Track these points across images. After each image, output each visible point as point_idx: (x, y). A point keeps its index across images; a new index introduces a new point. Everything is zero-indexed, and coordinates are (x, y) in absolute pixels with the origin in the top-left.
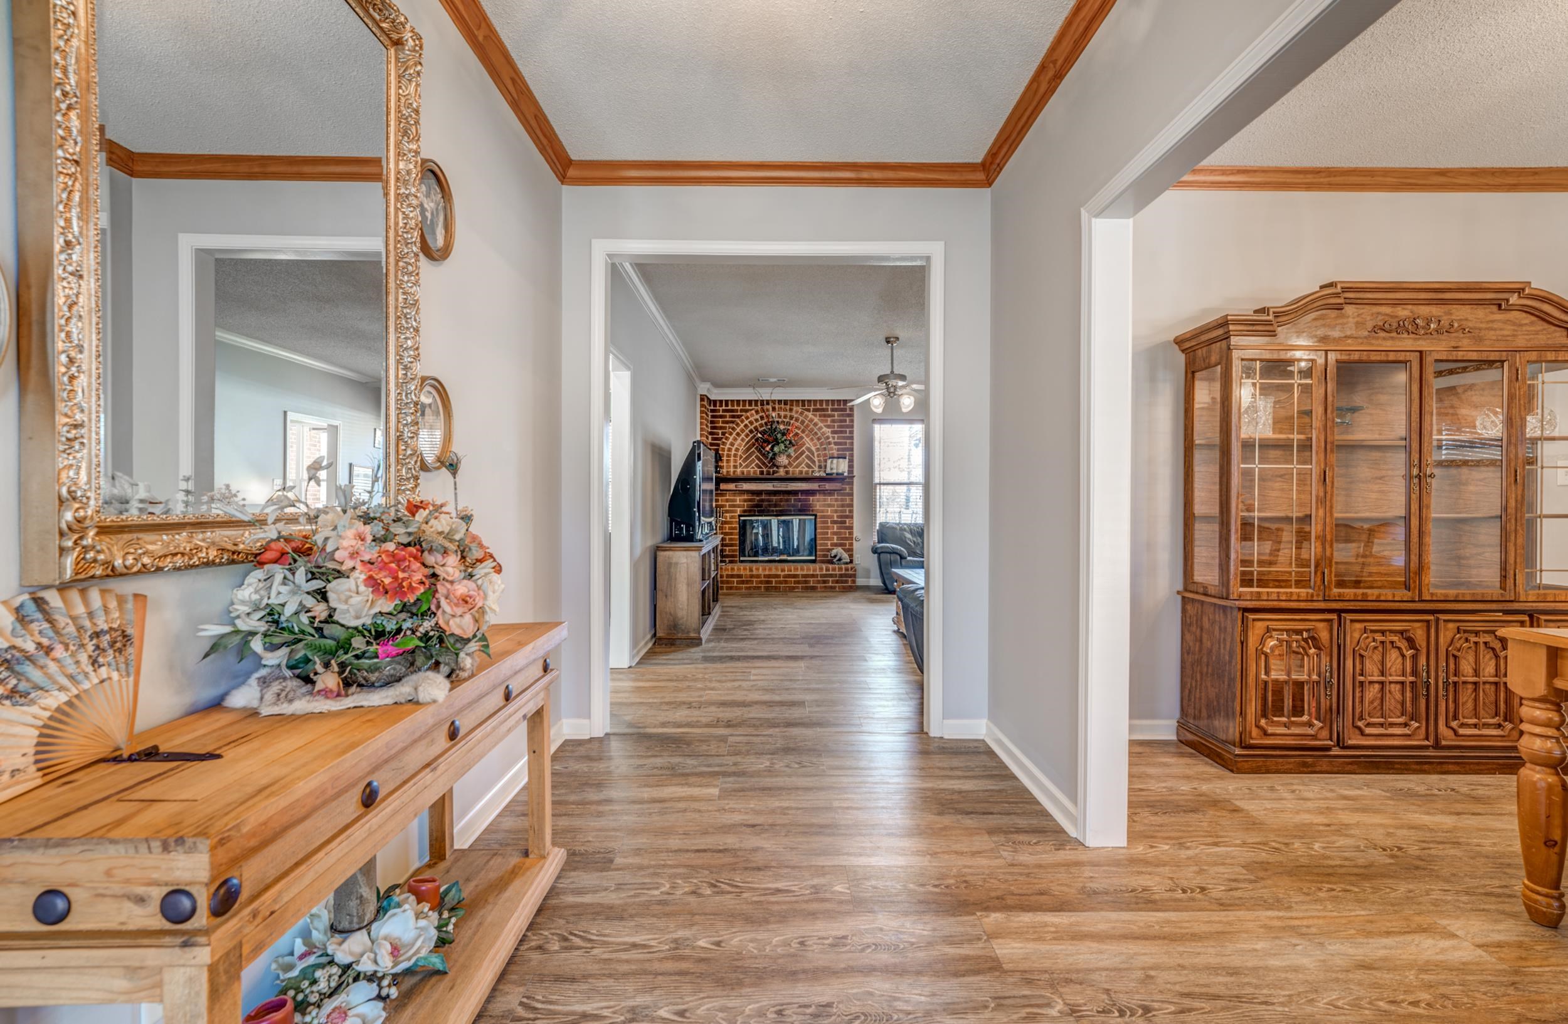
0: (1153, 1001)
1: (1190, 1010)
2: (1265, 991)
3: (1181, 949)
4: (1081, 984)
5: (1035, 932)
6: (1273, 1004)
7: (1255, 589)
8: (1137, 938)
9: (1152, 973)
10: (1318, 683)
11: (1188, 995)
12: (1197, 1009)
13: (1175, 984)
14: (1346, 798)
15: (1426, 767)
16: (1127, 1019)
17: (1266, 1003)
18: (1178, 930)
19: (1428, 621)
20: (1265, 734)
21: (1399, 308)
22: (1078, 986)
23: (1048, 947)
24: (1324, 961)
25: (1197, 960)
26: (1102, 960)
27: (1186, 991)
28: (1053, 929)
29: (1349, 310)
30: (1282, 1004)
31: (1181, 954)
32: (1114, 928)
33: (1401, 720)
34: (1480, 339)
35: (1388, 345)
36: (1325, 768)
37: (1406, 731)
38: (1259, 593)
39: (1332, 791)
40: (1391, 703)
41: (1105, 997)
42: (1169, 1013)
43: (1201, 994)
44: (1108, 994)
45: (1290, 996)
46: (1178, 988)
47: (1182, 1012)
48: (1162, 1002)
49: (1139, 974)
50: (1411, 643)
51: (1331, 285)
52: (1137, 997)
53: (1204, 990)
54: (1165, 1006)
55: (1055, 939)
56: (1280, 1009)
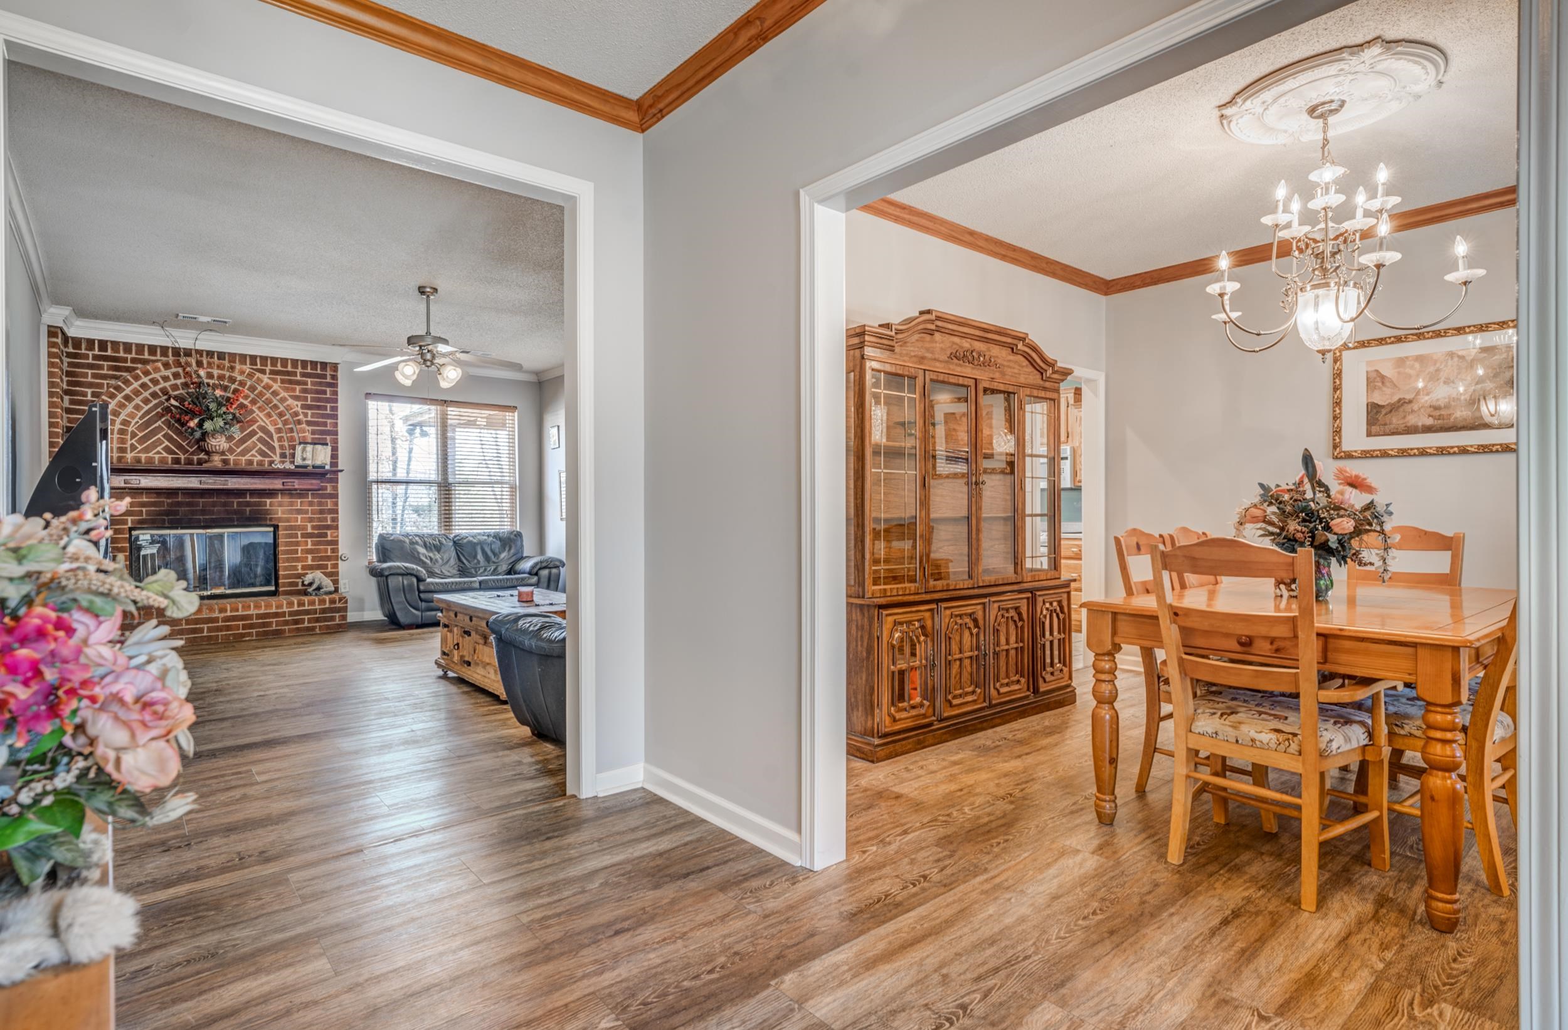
0: (962, 997)
1: (990, 991)
2: (1019, 948)
3: (947, 939)
4: (904, 1010)
5: (834, 978)
6: (1030, 956)
7: (882, 587)
8: (912, 945)
9: (944, 971)
10: (926, 667)
11: (979, 979)
12: (992, 988)
13: (964, 973)
14: (955, 763)
15: (985, 724)
16: (957, 1025)
17: (1026, 958)
18: (934, 923)
19: (984, 604)
20: (895, 720)
21: (964, 340)
22: (903, 1014)
23: (855, 988)
24: (1032, 905)
25: (963, 944)
26: (902, 979)
27: (975, 975)
28: (846, 968)
29: (937, 336)
30: (1036, 953)
31: (950, 942)
32: (890, 943)
33: (970, 689)
34: (1003, 374)
35: (958, 370)
36: (931, 741)
37: (974, 697)
38: (885, 590)
39: (944, 760)
40: (966, 676)
41: (928, 1013)
42: (979, 1002)
43: (987, 972)
44: (929, 1009)
45: (1034, 943)
46: (969, 975)
47: (986, 996)
48: (968, 994)
49: (936, 978)
50: (975, 621)
51: (929, 312)
52: (950, 999)
53: (986, 968)
54: (972, 996)
55: (854, 976)
56: (1036, 958)
